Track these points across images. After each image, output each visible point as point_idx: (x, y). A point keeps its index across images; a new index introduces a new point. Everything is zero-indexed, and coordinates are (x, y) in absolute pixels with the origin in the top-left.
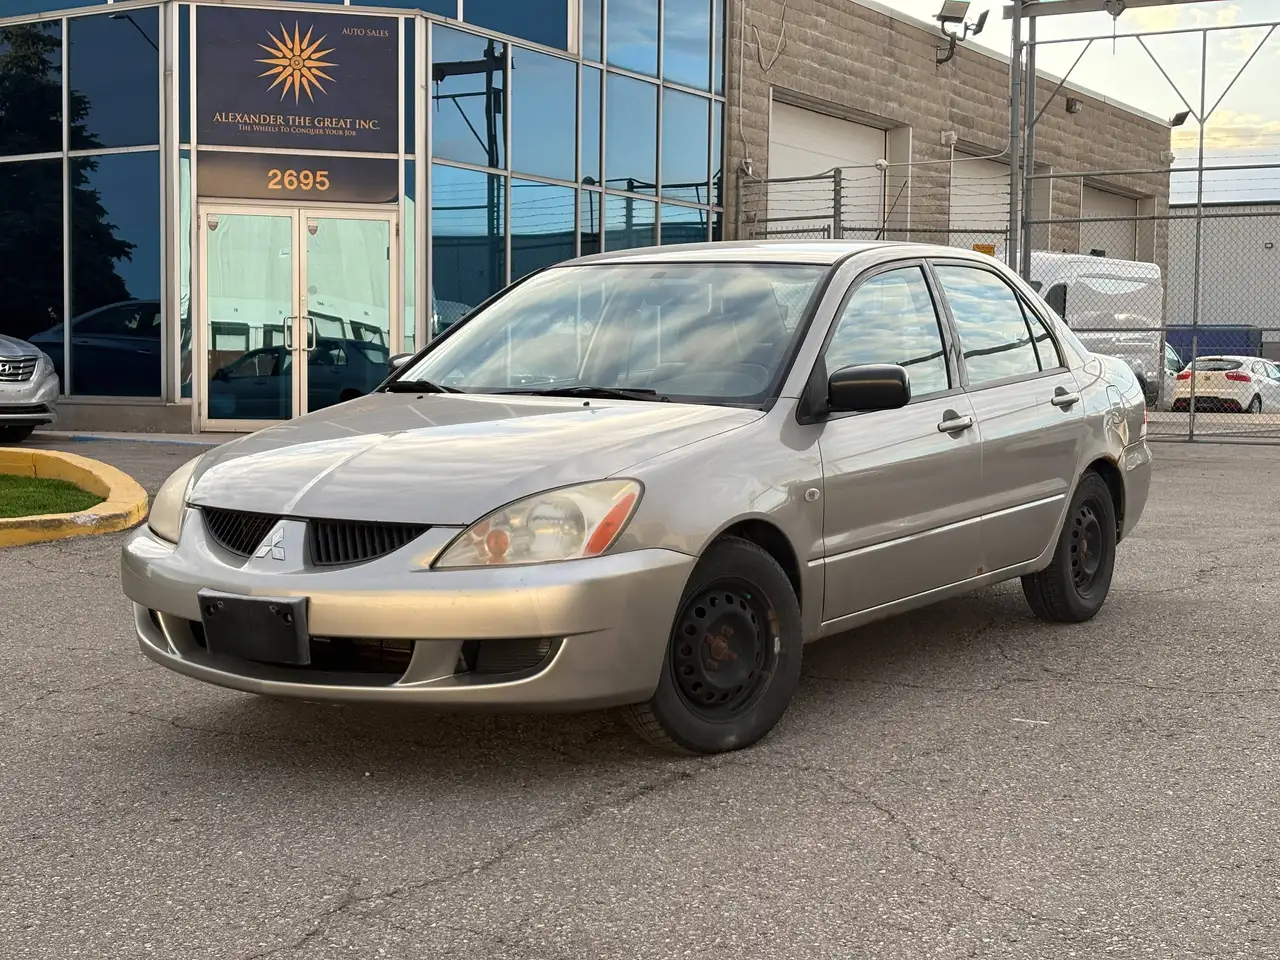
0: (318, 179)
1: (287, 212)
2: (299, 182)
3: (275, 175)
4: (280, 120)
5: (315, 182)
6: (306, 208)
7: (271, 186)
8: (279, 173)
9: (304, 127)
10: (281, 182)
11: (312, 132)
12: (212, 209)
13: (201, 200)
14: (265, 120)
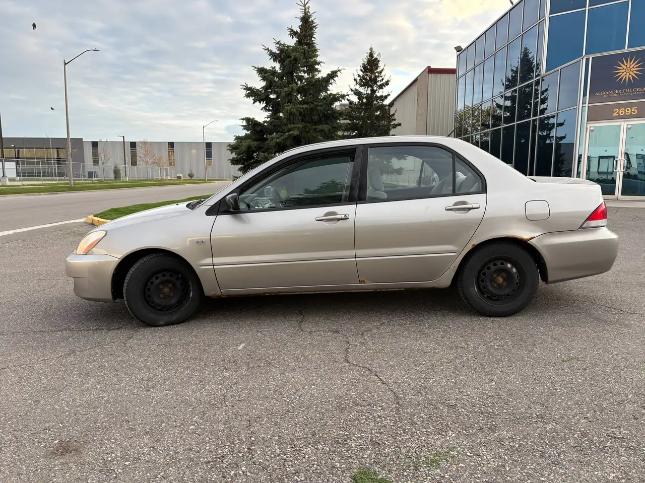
0: (633, 110)
1: (618, 124)
2: (625, 112)
3: (616, 111)
4: (620, 91)
5: (631, 111)
6: (626, 121)
7: (614, 115)
8: (618, 110)
9: (629, 92)
10: (618, 113)
11: (632, 94)
12: (592, 125)
13: (588, 122)
14: (614, 92)
